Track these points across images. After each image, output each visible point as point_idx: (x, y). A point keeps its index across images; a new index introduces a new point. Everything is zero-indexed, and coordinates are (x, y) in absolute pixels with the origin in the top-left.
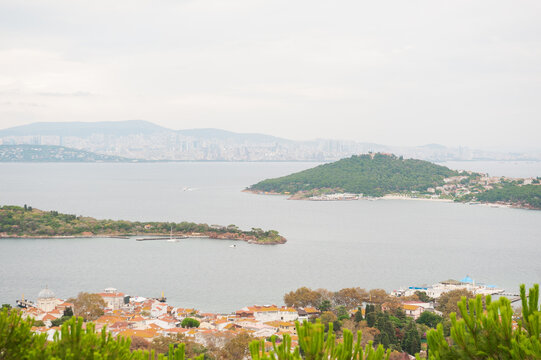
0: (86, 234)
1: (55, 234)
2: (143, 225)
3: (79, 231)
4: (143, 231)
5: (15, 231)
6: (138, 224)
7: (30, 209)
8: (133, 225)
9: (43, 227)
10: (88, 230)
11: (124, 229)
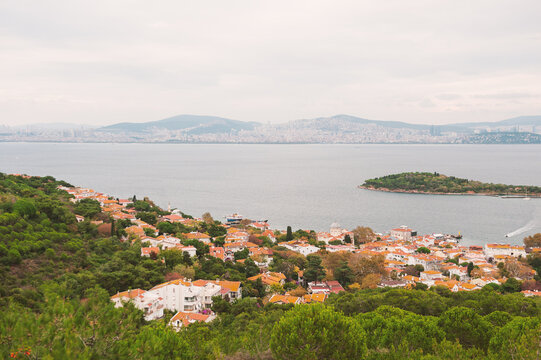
0: (469, 192)
1: (448, 191)
2: (514, 187)
3: (466, 190)
4: (513, 192)
5: (422, 189)
6: (511, 186)
7: (438, 175)
8: (507, 187)
9: (441, 187)
10: (471, 189)
11: (500, 190)
